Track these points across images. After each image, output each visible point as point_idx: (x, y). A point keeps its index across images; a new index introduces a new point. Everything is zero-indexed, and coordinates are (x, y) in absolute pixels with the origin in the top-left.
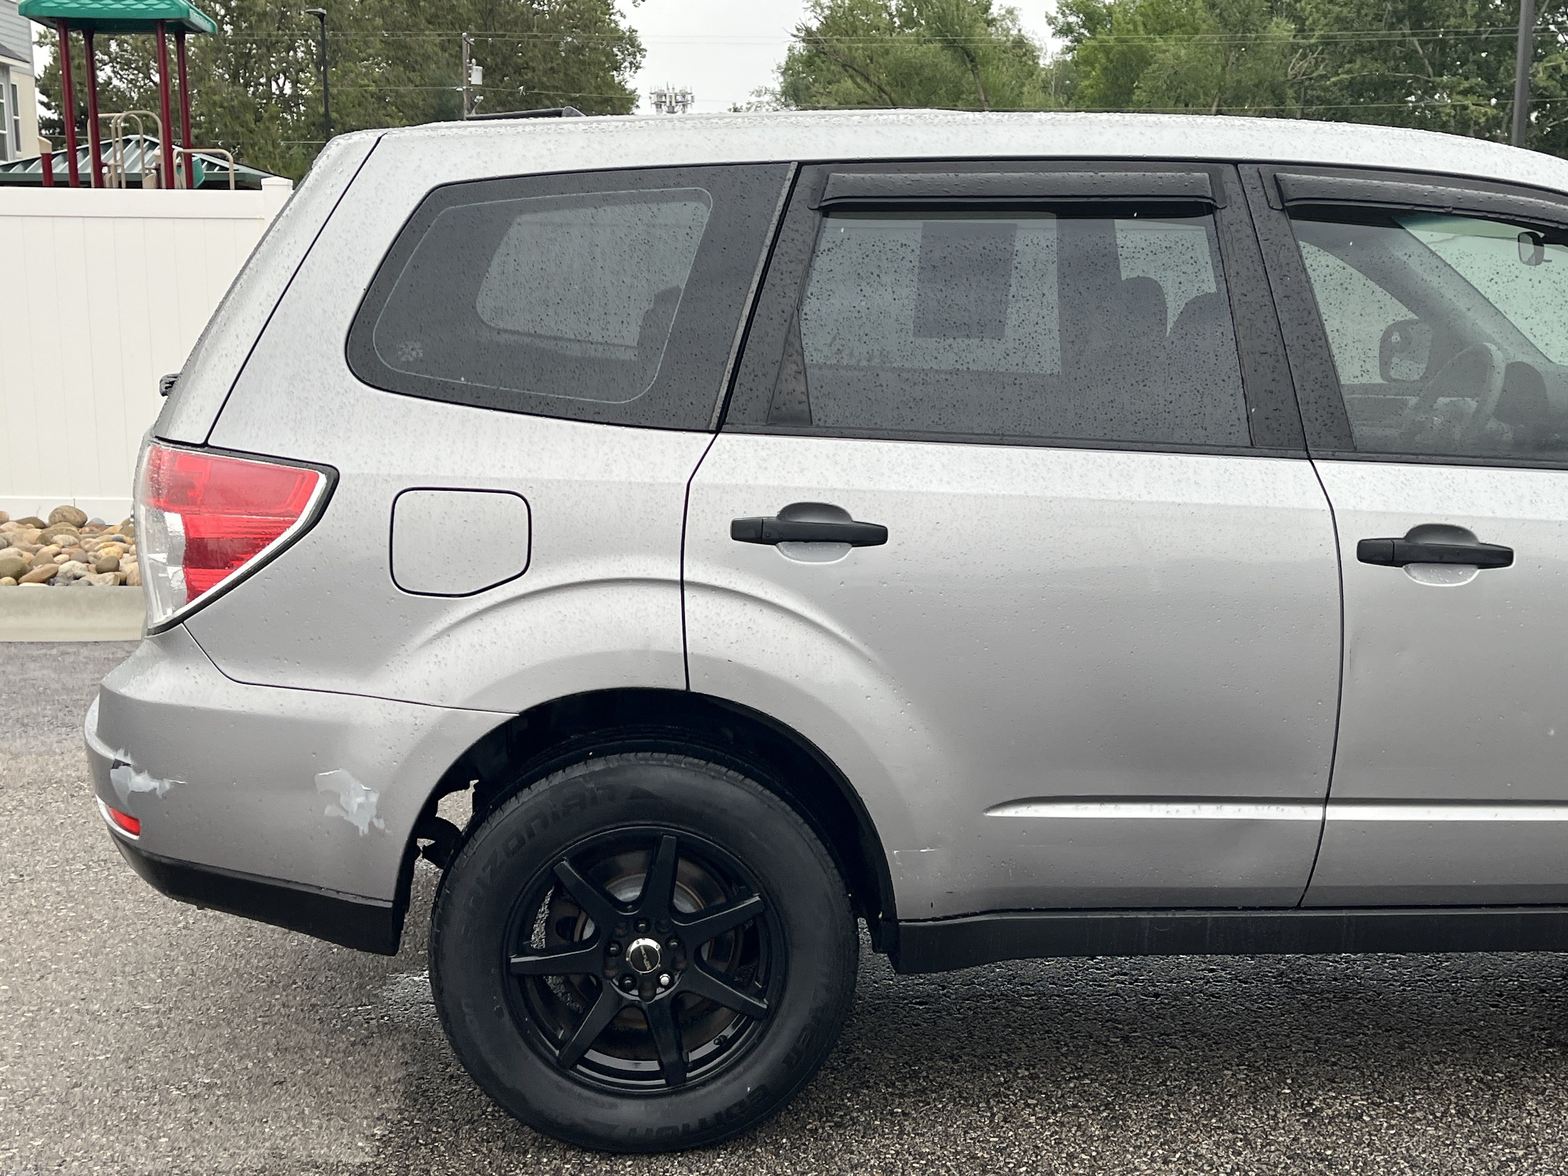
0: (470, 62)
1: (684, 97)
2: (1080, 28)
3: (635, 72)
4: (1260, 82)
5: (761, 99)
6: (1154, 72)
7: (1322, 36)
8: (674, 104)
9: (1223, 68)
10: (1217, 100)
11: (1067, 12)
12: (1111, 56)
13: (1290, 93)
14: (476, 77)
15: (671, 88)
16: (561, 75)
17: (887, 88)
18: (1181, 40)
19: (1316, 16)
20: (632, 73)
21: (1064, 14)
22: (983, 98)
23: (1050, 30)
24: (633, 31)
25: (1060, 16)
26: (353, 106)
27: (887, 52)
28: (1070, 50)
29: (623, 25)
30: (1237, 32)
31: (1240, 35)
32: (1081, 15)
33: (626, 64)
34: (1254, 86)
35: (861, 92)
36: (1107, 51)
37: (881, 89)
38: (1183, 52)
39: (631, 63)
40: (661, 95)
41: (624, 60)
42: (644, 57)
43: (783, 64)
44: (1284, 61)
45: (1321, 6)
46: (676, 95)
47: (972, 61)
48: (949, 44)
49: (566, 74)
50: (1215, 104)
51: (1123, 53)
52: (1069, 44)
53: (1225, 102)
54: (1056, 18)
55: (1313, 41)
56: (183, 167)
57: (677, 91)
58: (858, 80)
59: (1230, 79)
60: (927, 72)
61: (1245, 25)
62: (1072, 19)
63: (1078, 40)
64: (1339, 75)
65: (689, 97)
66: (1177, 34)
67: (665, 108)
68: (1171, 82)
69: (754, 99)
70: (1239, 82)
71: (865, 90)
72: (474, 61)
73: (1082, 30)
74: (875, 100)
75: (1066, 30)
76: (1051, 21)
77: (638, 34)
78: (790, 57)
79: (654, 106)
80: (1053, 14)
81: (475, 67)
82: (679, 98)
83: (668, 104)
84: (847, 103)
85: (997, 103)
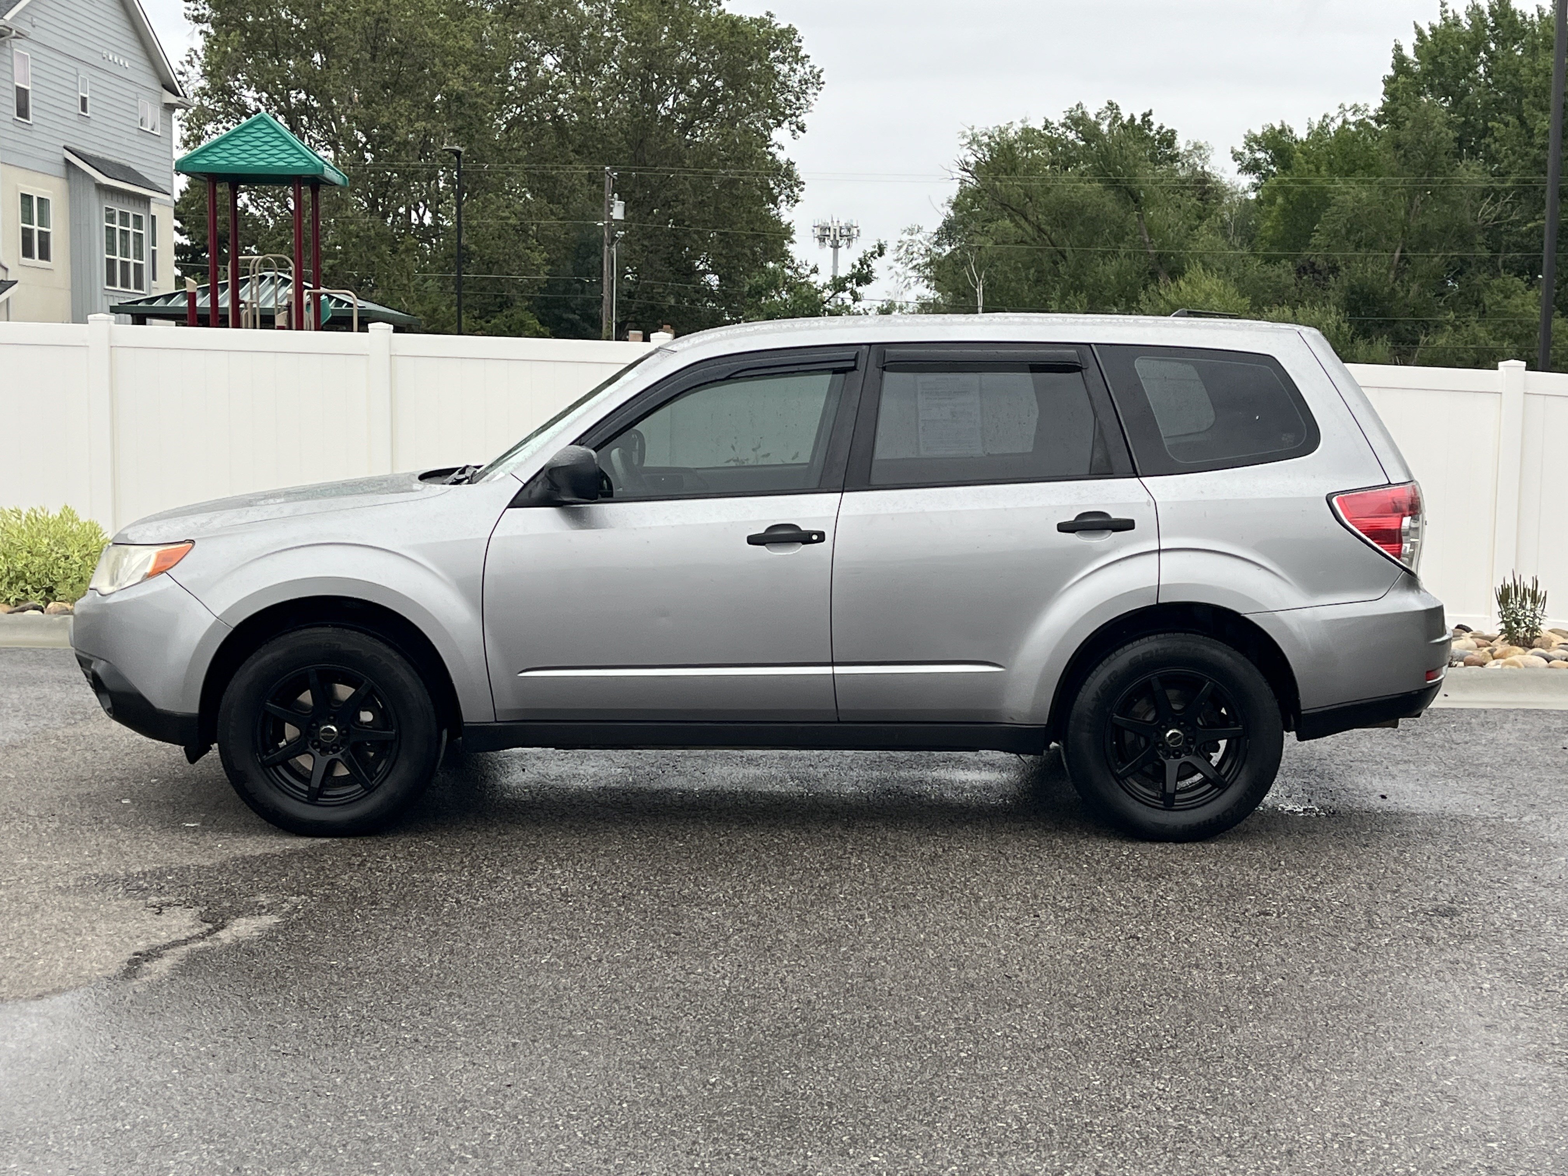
0: (613, 197)
1: (849, 230)
2: (1269, 164)
3: (793, 206)
4: (1447, 227)
5: (913, 237)
6: (1332, 215)
7: (1518, 181)
8: (838, 238)
9: (1408, 213)
10: (1401, 244)
11: (1256, 147)
12: (1290, 197)
13: (1480, 238)
14: (618, 212)
15: (835, 221)
16: (712, 208)
17: (1048, 228)
18: (1363, 182)
19: (1512, 158)
20: (789, 207)
21: (1252, 151)
22: (1147, 240)
23: (1236, 166)
24: (790, 163)
25: (1247, 152)
27: (1048, 190)
28: (1256, 188)
29: (782, 157)
30: (1422, 175)
31: (1425, 178)
32: (1270, 152)
33: (783, 197)
34: (1441, 230)
35: (1020, 231)
36: (1286, 192)
37: (1040, 230)
38: (1364, 194)
39: (788, 197)
40: (824, 229)
41: (780, 193)
42: (802, 190)
43: (954, 198)
44: (1475, 205)
45: (1517, 148)
46: (841, 228)
47: (1136, 202)
48: (1113, 184)
49: (716, 208)
50: (1399, 249)
51: (1303, 193)
52: (1256, 181)
53: (1410, 248)
54: (1242, 154)
55: (1508, 184)
56: (312, 306)
57: (842, 224)
58: (1017, 218)
59: (1415, 224)
60: (1090, 212)
61: (1431, 167)
62: (1260, 155)
63: (1264, 177)
64: (1536, 220)
65: (855, 231)
66: (1359, 175)
67: (828, 242)
68: (1352, 225)
69: (906, 237)
70: (1424, 226)
71: (1024, 230)
72: (616, 195)
73: (1271, 167)
74: (1034, 240)
75: (1252, 167)
76: (1237, 157)
77: (796, 166)
78: (961, 191)
79: (817, 239)
80: (1239, 149)
81: (617, 202)
82: (844, 232)
83: (832, 238)
84: (1004, 243)
85: (1162, 245)
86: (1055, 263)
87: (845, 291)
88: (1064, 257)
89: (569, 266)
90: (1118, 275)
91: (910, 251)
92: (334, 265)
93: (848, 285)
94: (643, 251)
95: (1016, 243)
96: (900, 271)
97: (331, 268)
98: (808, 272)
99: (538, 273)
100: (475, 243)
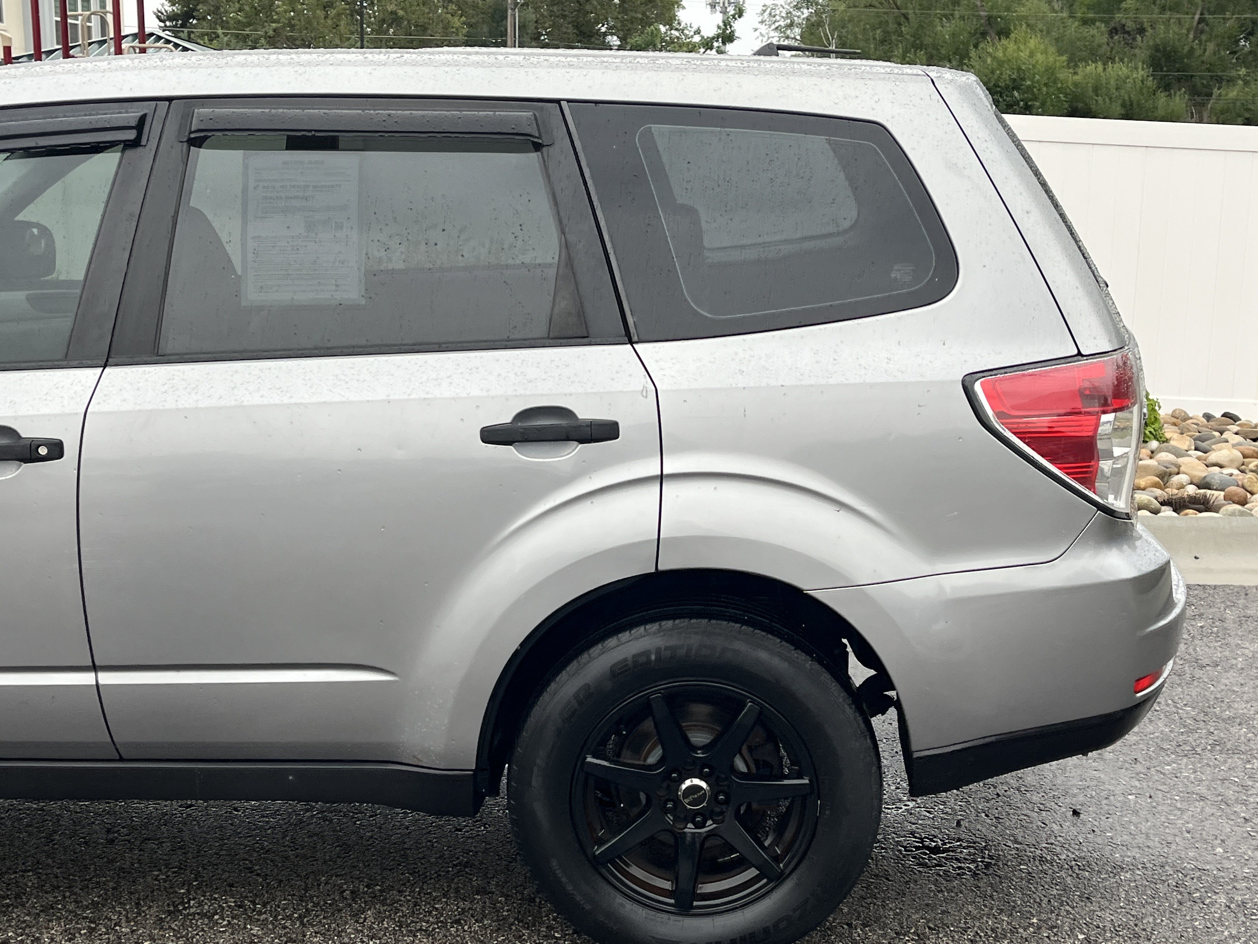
8: (726, 5)
22: (979, 4)
26: (418, 5)
50: (1198, 12)
67: (718, 8)
74: (882, 3)
79: (709, 6)
83: (721, 5)
84: (855, 7)
85: (992, 8)
86: (900, 24)
87: (711, 49)
88: (907, 19)
89: (485, 29)
90: (953, 35)
91: (773, 14)
92: (277, 28)
93: (716, 44)
94: (551, 16)
95: (866, 7)
96: (764, 32)
97: (275, 30)
98: (692, 33)
99: (457, 35)
100: (402, 9)
